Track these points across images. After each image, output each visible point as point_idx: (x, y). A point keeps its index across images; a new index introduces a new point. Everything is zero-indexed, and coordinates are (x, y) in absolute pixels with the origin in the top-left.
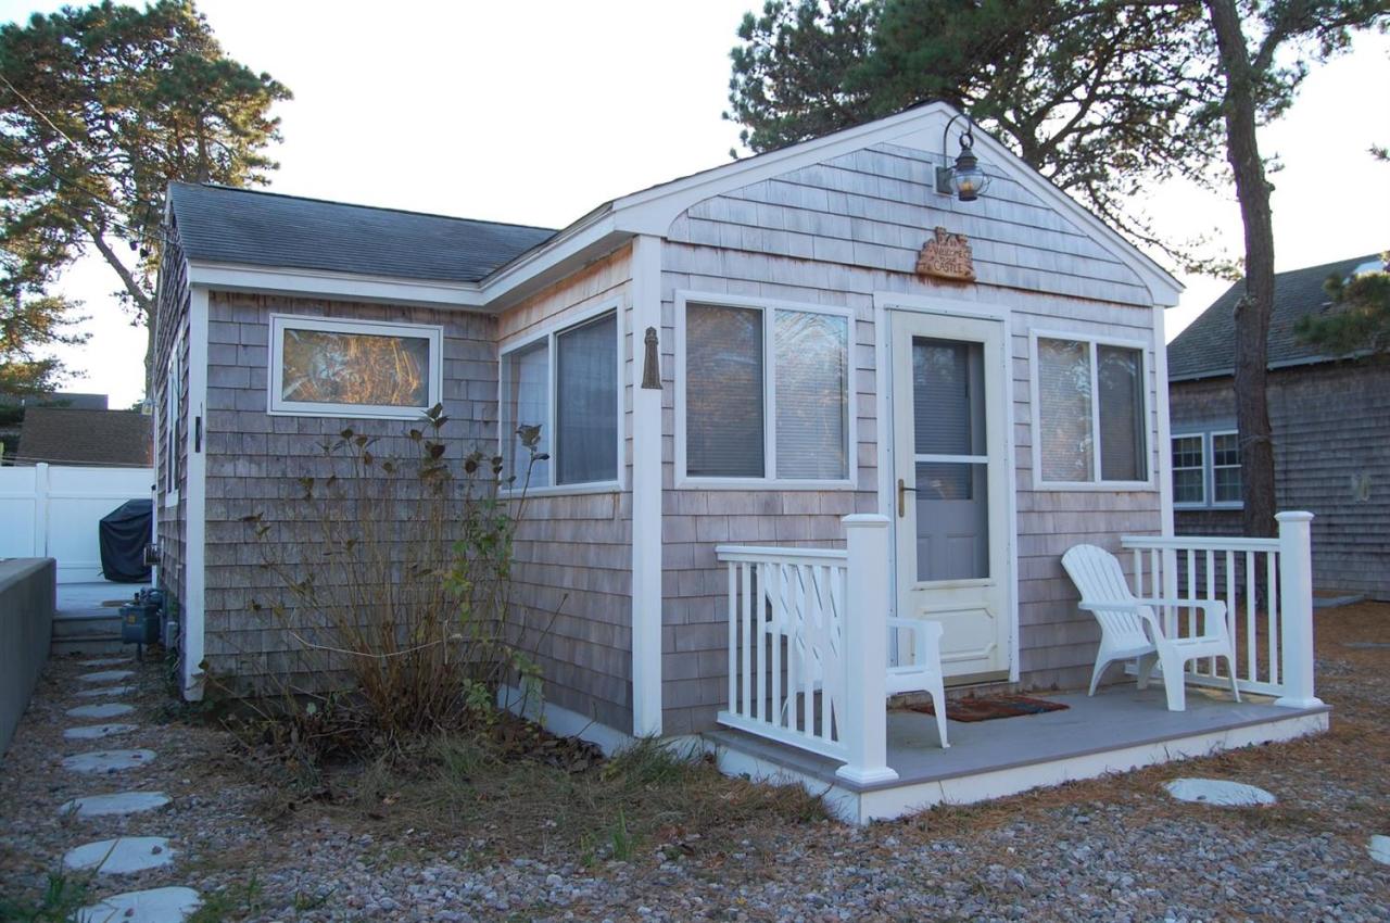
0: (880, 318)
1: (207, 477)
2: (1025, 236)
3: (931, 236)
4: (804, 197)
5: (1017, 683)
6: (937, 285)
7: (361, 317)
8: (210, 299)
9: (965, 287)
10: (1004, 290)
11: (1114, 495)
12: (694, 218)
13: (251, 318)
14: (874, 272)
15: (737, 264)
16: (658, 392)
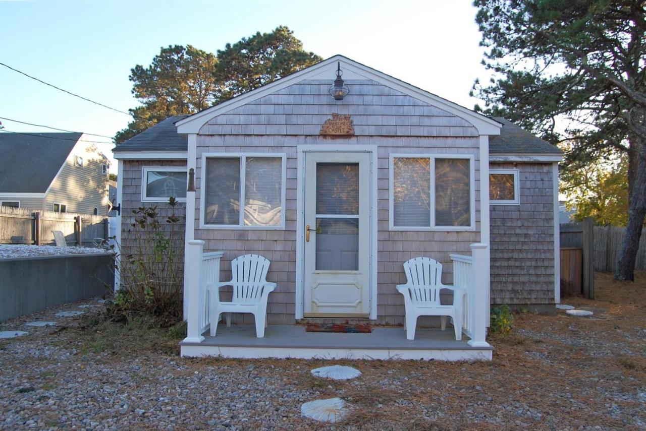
0: (300, 156)
1: (122, 224)
2: (388, 110)
3: (330, 117)
4: (263, 109)
5: (375, 320)
6: (333, 139)
7: (174, 165)
8: (124, 163)
9: (350, 138)
10: (375, 138)
11: (446, 233)
12: (211, 125)
13: (136, 169)
14: (299, 136)
15: (230, 140)
16: (194, 193)
